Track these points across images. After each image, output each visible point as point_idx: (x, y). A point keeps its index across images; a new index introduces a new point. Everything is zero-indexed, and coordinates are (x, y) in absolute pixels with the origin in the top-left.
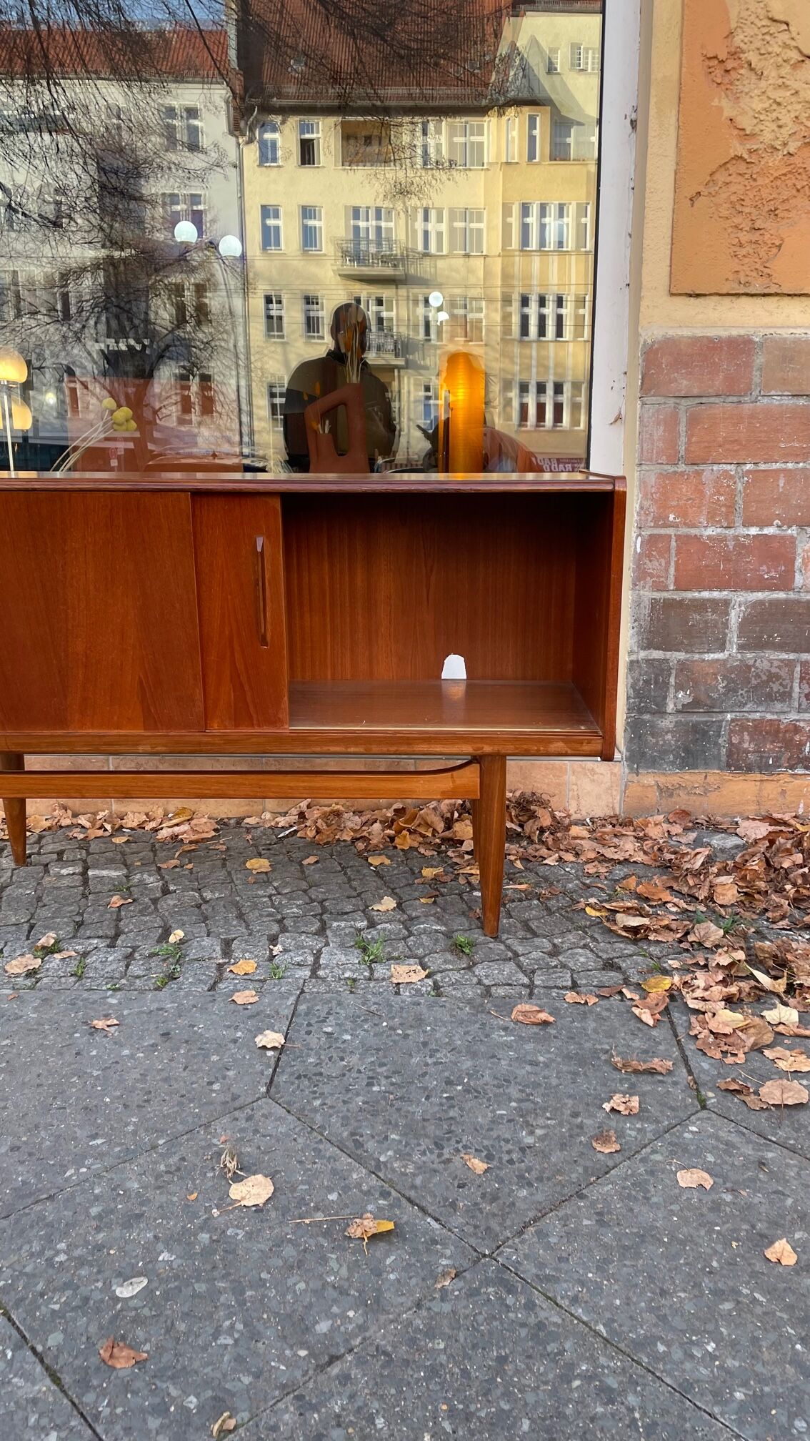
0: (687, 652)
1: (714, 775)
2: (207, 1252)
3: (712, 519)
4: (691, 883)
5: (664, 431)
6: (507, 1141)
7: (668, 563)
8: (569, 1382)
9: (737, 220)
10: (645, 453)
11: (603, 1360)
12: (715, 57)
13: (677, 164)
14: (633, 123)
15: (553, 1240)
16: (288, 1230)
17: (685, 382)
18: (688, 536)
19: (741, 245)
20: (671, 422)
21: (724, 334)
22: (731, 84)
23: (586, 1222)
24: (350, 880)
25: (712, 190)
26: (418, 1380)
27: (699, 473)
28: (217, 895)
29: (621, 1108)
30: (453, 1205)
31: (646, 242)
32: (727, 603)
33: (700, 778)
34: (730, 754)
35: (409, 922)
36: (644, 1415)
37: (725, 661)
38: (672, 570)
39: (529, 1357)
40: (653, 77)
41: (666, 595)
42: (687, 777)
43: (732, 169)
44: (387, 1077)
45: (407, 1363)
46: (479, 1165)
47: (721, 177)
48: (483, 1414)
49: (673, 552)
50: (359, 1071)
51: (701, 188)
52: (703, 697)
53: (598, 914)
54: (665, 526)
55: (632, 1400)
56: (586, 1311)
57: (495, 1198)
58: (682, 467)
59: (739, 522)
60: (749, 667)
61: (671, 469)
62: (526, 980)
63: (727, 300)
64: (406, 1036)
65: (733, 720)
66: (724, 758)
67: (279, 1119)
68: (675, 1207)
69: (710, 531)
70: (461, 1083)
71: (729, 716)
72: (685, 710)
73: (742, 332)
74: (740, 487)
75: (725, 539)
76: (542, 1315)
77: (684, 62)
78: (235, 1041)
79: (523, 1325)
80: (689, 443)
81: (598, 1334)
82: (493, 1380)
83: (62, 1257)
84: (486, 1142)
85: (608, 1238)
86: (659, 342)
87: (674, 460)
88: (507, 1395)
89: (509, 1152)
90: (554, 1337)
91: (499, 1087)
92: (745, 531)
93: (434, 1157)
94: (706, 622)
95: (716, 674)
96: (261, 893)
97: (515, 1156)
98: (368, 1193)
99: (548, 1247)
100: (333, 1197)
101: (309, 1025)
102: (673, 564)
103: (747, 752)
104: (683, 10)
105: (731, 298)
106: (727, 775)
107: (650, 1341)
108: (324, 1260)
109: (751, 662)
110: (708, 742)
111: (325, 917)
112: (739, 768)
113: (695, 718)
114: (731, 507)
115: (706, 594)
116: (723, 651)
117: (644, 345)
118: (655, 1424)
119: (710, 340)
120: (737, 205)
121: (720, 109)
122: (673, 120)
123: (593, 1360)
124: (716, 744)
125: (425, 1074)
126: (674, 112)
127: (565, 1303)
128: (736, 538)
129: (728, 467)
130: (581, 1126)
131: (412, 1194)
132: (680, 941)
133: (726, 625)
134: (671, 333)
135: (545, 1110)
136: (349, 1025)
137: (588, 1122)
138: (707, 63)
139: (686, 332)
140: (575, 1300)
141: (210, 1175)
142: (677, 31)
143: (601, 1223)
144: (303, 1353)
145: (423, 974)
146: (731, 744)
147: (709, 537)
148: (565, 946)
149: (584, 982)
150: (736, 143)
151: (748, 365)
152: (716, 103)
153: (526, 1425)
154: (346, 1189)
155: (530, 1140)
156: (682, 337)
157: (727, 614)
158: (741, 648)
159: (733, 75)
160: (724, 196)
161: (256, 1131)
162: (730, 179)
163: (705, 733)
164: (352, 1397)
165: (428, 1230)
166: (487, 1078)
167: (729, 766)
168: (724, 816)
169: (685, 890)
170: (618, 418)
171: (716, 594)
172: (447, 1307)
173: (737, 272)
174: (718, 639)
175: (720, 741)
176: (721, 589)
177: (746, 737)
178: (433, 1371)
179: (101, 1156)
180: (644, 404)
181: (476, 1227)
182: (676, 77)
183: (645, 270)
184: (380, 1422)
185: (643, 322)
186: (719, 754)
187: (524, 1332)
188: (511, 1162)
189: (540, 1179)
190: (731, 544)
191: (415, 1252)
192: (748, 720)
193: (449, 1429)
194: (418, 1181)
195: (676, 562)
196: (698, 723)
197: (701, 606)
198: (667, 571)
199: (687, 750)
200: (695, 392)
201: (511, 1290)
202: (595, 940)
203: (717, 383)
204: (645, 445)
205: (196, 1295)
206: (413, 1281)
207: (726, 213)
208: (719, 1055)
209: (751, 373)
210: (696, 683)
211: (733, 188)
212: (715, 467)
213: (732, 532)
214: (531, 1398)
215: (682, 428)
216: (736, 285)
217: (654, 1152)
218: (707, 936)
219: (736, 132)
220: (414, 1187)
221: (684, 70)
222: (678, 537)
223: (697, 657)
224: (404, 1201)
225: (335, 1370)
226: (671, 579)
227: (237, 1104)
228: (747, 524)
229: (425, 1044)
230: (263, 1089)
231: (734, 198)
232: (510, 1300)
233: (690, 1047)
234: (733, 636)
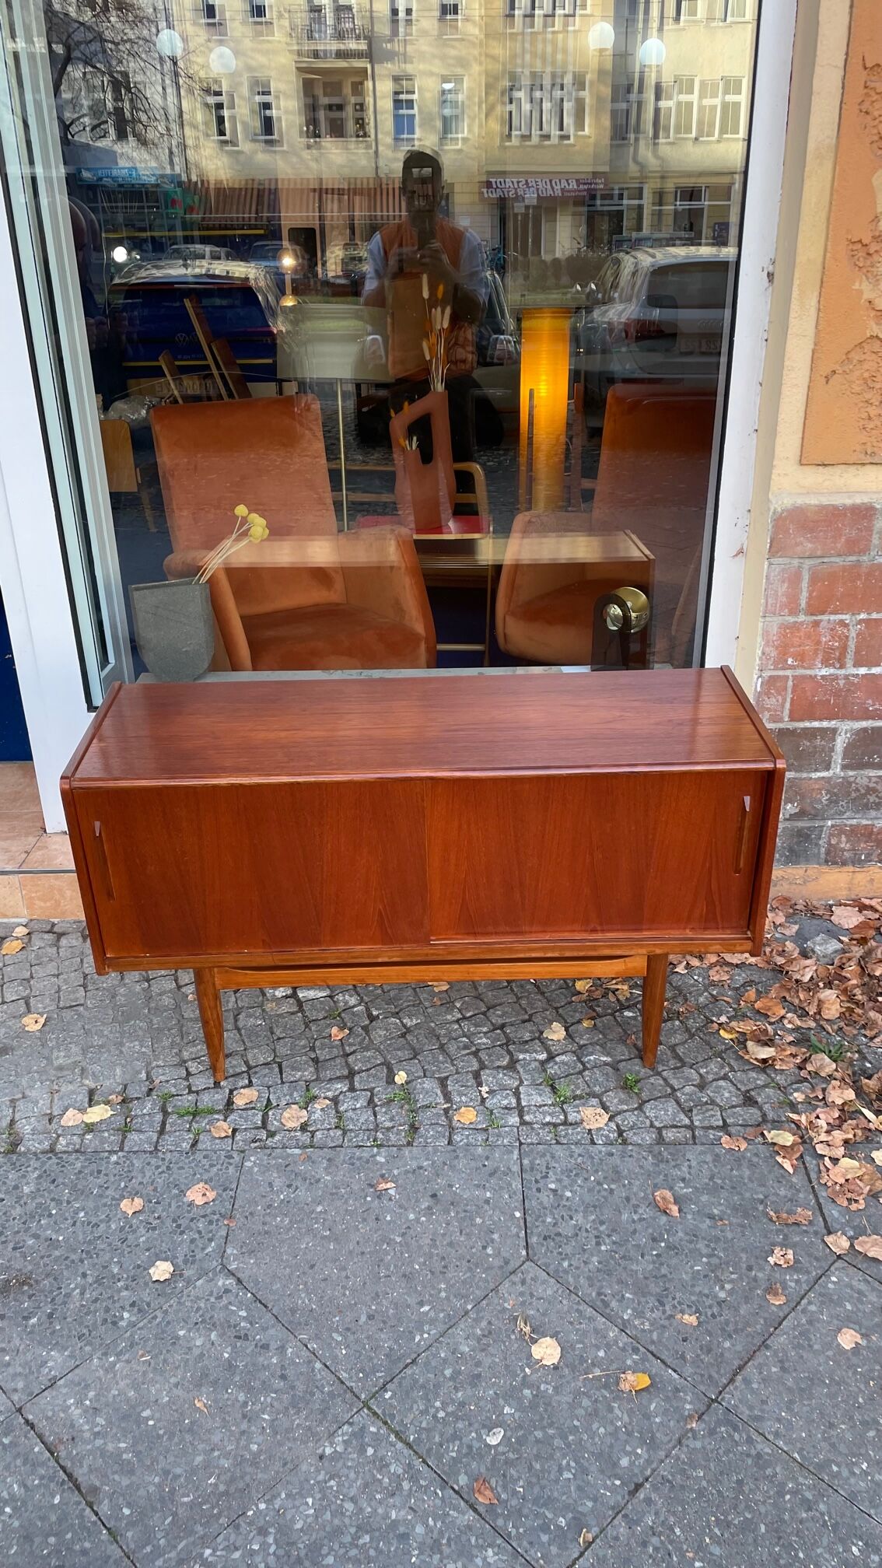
0: (796, 771)
1: (813, 869)
2: (533, 1406)
3: (826, 663)
4: (802, 996)
5: (788, 588)
6: (707, 1296)
7: (784, 700)
8: (784, 1497)
9: (868, 396)
10: (769, 607)
11: (801, 1480)
12: (860, 241)
13: (815, 345)
14: (770, 276)
15: (755, 1386)
16: (580, 1384)
17: (810, 545)
18: (804, 677)
19: (870, 418)
20: (795, 579)
21: (848, 502)
22: (872, 266)
23: (774, 1370)
24: (518, 998)
25: (846, 368)
26: (693, 1500)
27: (816, 624)
28: (415, 1022)
29: (782, 1262)
30: (683, 1357)
31: (781, 416)
32: (834, 731)
33: (801, 872)
34: (828, 853)
35: (580, 1052)
36: (830, 1517)
37: (830, 778)
38: (788, 705)
39: (756, 1479)
40: (798, 261)
41: (781, 726)
42: (790, 871)
43: (867, 347)
44: (609, 1236)
45: (683, 1487)
46: (691, 1319)
47: (856, 356)
48: (736, 1522)
49: (790, 690)
50: (587, 1231)
51: (837, 367)
52: (808, 808)
53: (730, 1037)
54: (783, 669)
55: (822, 1507)
56: (785, 1443)
57: (709, 1351)
58: (802, 618)
59: (849, 662)
60: (850, 783)
61: (791, 619)
62: (687, 1121)
63: (852, 469)
64: (611, 1191)
65: (833, 826)
66: (823, 856)
67: (544, 1282)
68: (830, 1353)
69: (824, 672)
70: (663, 1240)
71: (830, 823)
72: (793, 817)
73: (866, 500)
74: (853, 634)
75: (836, 678)
76: (759, 1447)
77: (829, 247)
78: (487, 1202)
79: (748, 1455)
80: (810, 598)
81: (795, 1459)
82: (737, 1498)
83: (441, 1414)
84: (693, 1298)
85: (790, 1383)
86: (788, 511)
87: (794, 612)
88: (748, 1508)
89: (710, 1307)
90: (768, 1464)
91: (691, 1242)
92: (855, 671)
93: (660, 1314)
94: (815, 747)
95: (820, 790)
96: (449, 1017)
97: (715, 1310)
98: (623, 1349)
99: (753, 1391)
100: (601, 1354)
101: (537, 1181)
102: (789, 700)
103: (843, 850)
104: (832, 194)
105: (855, 467)
106: (825, 869)
107: (828, 1463)
108: (611, 1410)
109: (852, 779)
110: (811, 844)
111: (511, 1048)
112: (835, 863)
113: (800, 824)
114: (844, 649)
115: (816, 724)
116: (828, 770)
117: (774, 513)
118: (837, 1523)
119: (835, 508)
120: (868, 383)
121: (860, 292)
122: (814, 302)
123: (794, 1479)
124: (817, 845)
125: (635, 1232)
126: (816, 294)
127: (770, 1438)
128: (846, 677)
129: (843, 617)
130: (755, 1279)
131: (652, 1348)
132: (801, 1068)
133: (832, 750)
134: (800, 501)
135: (727, 1264)
136: (566, 1181)
137: (760, 1275)
138: (851, 247)
139: (813, 501)
140: (777, 1434)
141: (513, 1337)
142: (824, 215)
143: (783, 1369)
144: (618, 1482)
145: (606, 1117)
146: (830, 844)
147: (823, 677)
148: (710, 1077)
149: (732, 1120)
150: (872, 323)
151: (870, 529)
152: (856, 286)
153: (763, 1528)
154: (608, 1346)
155: (722, 1295)
156: (810, 505)
157: (834, 740)
158: (844, 767)
159: (876, 257)
160: (857, 373)
161: (532, 1295)
162: (863, 357)
163: (807, 837)
164: (656, 1514)
165: (671, 1381)
166: (680, 1234)
167: (826, 862)
168: (820, 899)
169: (796, 1002)
170: (741, 552)
171: (825, 724)
172: (698, 1444)
173: (864, 444)
174: (825, 761)
175: (821, 842)
176: (830, 719)
177: (844, 838)
178: (701, 1493)
179: (432, 1322)
180: (770, 564)
181: (702, 1376)
182: (820, 260)
183: (779, 441)
184: (677, 1531)
185: (774, 487)
186: (819, 853)
187: (750, 1461)
188: (713, 1316)
189: (736, 1331)
190: (842, 682)
191: (667, 1399)
192: (846, 825)
193: (719, 1533)
194: (655, 1336)
195: (792, 699)
196: (803, 828)
197: (811, 733)
198: (783, 706)
199: (791, 850)
200: (819, 553)
201: (736, 1428)
202: (732, 1069)
203: (839, 545)
204: (770, 600)
205: (537, 1441)
206: (672, 1423)
207: (857, 389)
208: (845, 1203)
209: (871, 535)
210: (803, 797)
211: (866, 366)
212: (833, 617)
213: (842, 672)
214: (763, 1509)
215: (805, 584)
216: (862, 456)
217: (810, 1303)
218: (822, 1067)
219: (873, 314)
220: (653, 1342)
221: (828, 255)
222: (795, 677)
223: (805, 775)
224: (650, 1355)
225: (641, 1495)
226: (786, 712)
227: (511, 1267)
228: (857, 665)
229: (628, 1199)
230: (524, 1253)
231: (866, 375)
232: (737, 1436)
233: (823, 1194)
234: (838, 758)
